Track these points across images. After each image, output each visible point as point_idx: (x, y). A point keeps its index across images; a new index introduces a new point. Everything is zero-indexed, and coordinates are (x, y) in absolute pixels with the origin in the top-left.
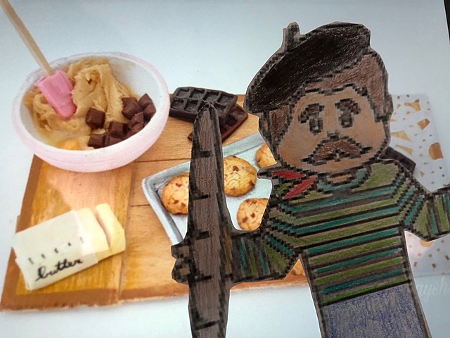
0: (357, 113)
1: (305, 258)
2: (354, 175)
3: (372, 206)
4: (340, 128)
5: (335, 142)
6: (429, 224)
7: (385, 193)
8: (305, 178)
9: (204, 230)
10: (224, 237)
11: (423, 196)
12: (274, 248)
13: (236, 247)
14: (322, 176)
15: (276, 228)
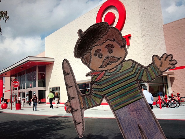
0: (114, 47)
1: (106, 98)
2: (117, 68)
3: (126, 76)
4: (109, 54)
5: (108, 59)
6: (147, 77)
7: (129, 71)
8: (101, 73)
9: (73, 97)
10: (79, 97)
11: (144, 69)
12: (96, 97)
13: (83, 99)
14: (106, 71)
15: (95, 91)
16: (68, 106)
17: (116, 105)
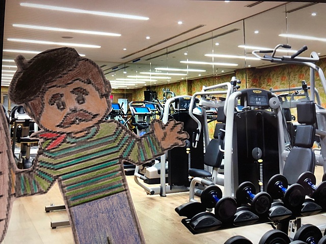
0: (87, 95)
1: (60, 181)
2: (89, 131)
3: (102, 148)
4: (77, 105)
5: (75, 114)
6: (139, 155)
7: (110, 140)
8: (59, 136)
10: (11, 174)
11: (135, 139)
12: (41, 177)
13: (18, 179)
14: (69, 134)
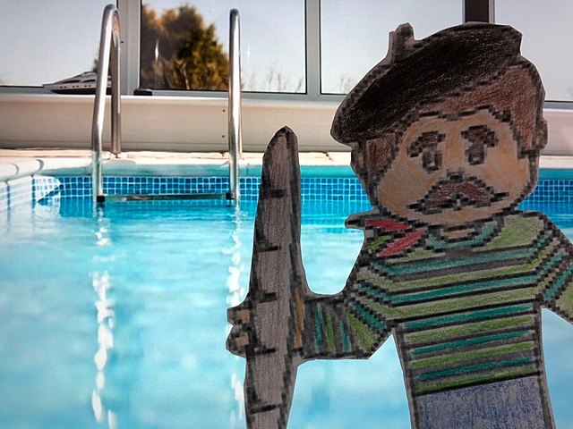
0: (493, 145)
1: (399, 335)
2: (479, 229)
3: (499, 272)
4: (466, 165)
5: (457, 185)
7: (520, 256)
8: (410, 230)
9: (271, 291)
10: (295, 301)
12: (360, 319)
13: (309, 315)
14: (433, 228)
15: (365, 293)
16: (240, 322)
17: (431, 375)
